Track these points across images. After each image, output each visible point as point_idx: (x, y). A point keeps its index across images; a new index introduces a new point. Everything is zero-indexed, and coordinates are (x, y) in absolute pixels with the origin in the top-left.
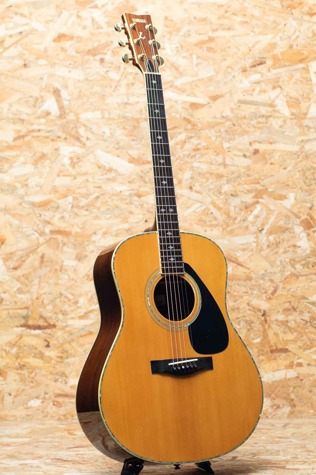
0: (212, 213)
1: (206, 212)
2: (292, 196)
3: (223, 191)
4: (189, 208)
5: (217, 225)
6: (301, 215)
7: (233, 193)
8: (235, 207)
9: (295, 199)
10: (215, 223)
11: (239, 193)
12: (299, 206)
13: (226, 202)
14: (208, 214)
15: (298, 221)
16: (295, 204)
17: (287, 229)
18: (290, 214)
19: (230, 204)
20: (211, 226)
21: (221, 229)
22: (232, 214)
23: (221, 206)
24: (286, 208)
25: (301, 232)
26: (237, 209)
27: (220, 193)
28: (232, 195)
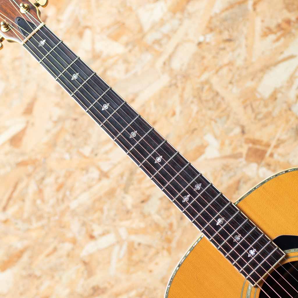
0: (139, 244)
1: (132, 249)
2: (209, 138)
3: (129, 207)
4: (109, 262)
5: (157, 253)
6: (240, 150)
7: (143, 198)
8: (158, 212)
9: (216, 137)
10: (152, 252)
11: (148, 193)
12: (227, 142)
13: (144, 216)
14: (136, 249)
15: (243, 160)
16: (223, 144)
17: (239, 182)
18: (225, 162)
19: (150, 215)
20: (151, 260)
21: (165, 253)
22: (163, 223)
23: (142, 225)
24: (215, 159)
25: (258, 169)
26: (163, 212)
27: (128, 212)
28: (143, 202)
